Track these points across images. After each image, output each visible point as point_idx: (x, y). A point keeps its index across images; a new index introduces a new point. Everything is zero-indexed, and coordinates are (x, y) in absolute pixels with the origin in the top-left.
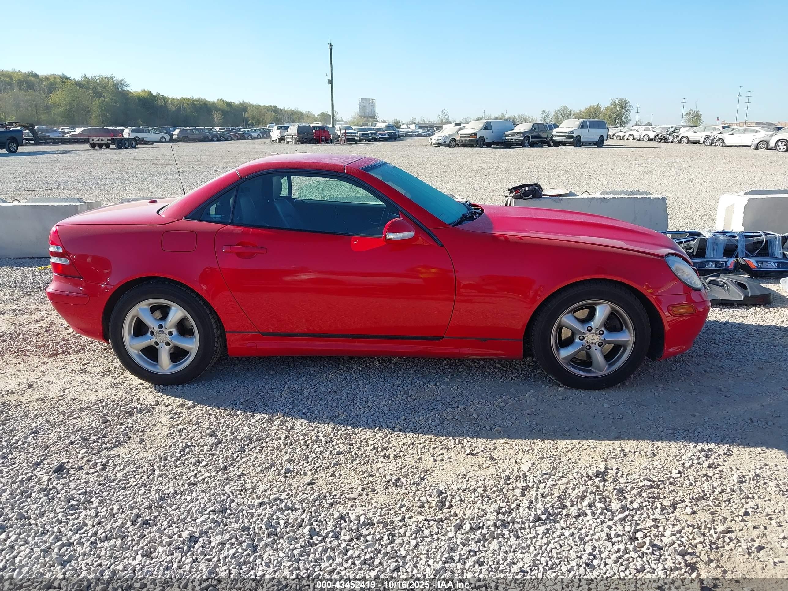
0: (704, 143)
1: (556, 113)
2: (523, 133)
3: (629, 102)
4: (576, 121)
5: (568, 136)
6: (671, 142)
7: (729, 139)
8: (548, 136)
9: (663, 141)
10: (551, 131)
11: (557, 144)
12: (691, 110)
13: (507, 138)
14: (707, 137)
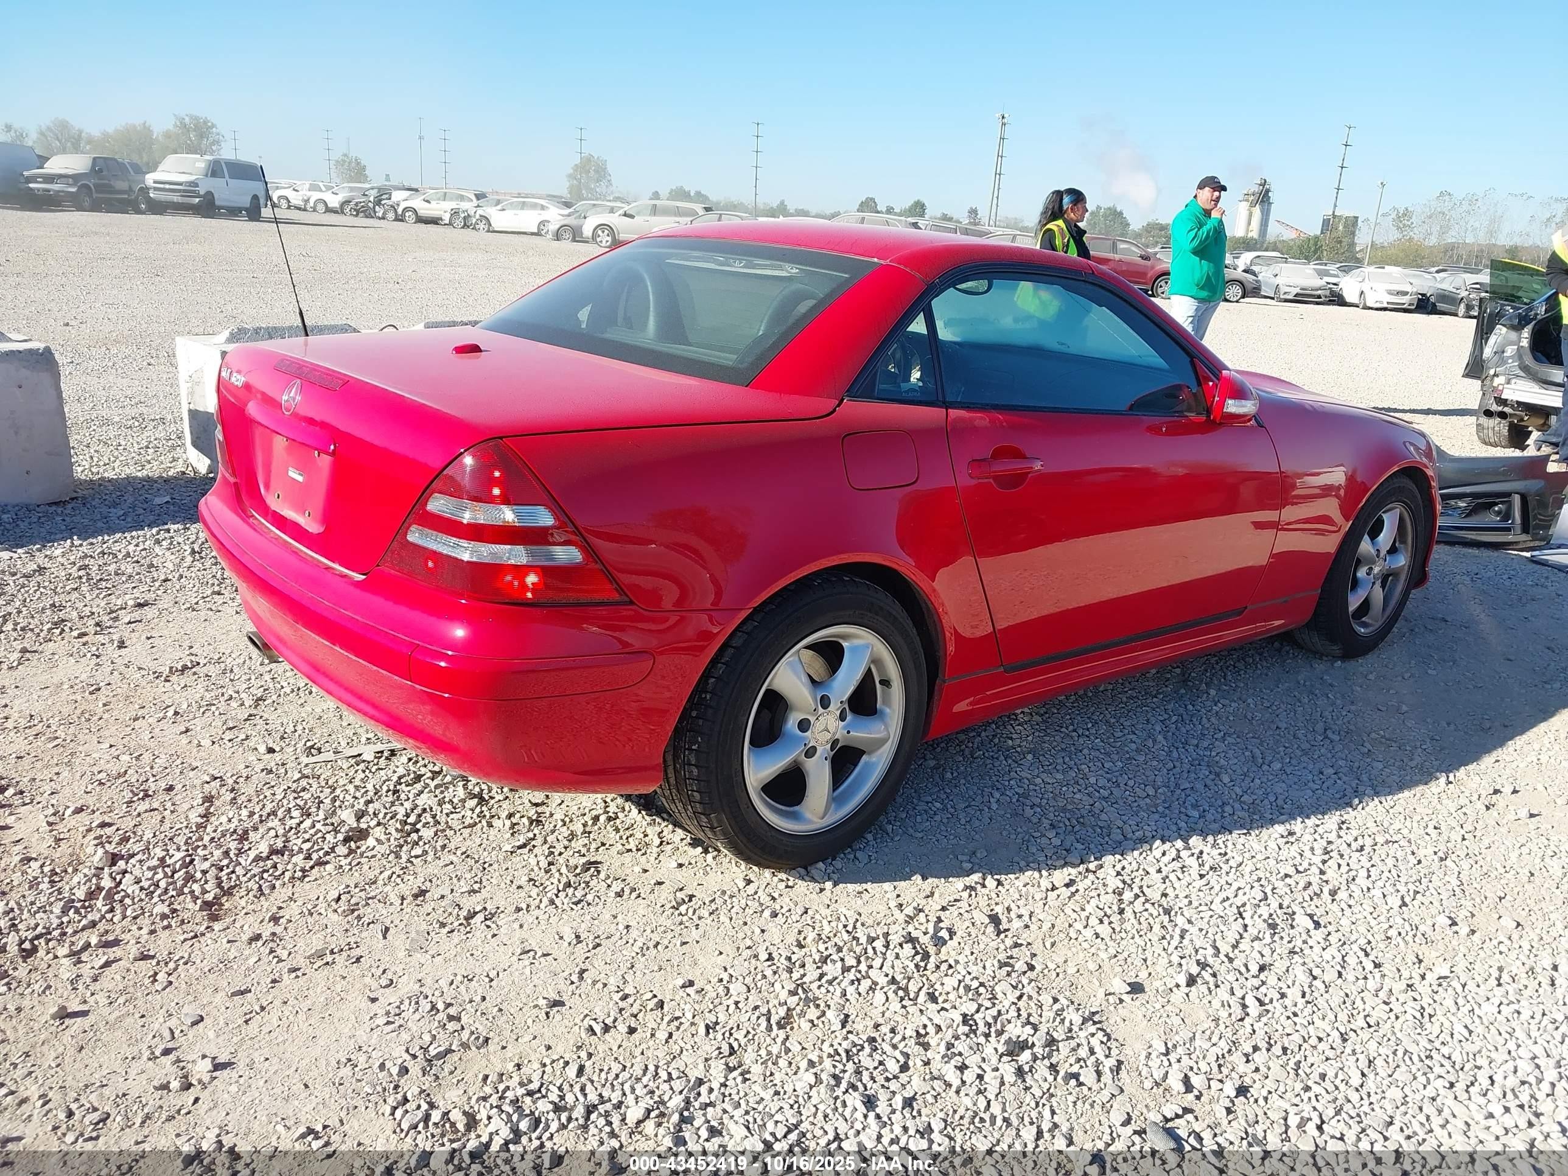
0: (450, 224)
1: (42, 134)
2: (75, 178)
3: (213, 126)
4: (197, 160)
5: (184, 191)
6: (380, 218)
7: (500, 219)
8: (131, 189)
9: (361, 215)
10: (139, 177)
11: (158, 208)
12: (345, 155)
13: (31, 185)
14: (455, 213)
